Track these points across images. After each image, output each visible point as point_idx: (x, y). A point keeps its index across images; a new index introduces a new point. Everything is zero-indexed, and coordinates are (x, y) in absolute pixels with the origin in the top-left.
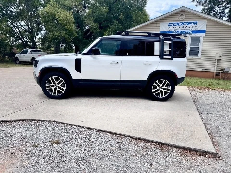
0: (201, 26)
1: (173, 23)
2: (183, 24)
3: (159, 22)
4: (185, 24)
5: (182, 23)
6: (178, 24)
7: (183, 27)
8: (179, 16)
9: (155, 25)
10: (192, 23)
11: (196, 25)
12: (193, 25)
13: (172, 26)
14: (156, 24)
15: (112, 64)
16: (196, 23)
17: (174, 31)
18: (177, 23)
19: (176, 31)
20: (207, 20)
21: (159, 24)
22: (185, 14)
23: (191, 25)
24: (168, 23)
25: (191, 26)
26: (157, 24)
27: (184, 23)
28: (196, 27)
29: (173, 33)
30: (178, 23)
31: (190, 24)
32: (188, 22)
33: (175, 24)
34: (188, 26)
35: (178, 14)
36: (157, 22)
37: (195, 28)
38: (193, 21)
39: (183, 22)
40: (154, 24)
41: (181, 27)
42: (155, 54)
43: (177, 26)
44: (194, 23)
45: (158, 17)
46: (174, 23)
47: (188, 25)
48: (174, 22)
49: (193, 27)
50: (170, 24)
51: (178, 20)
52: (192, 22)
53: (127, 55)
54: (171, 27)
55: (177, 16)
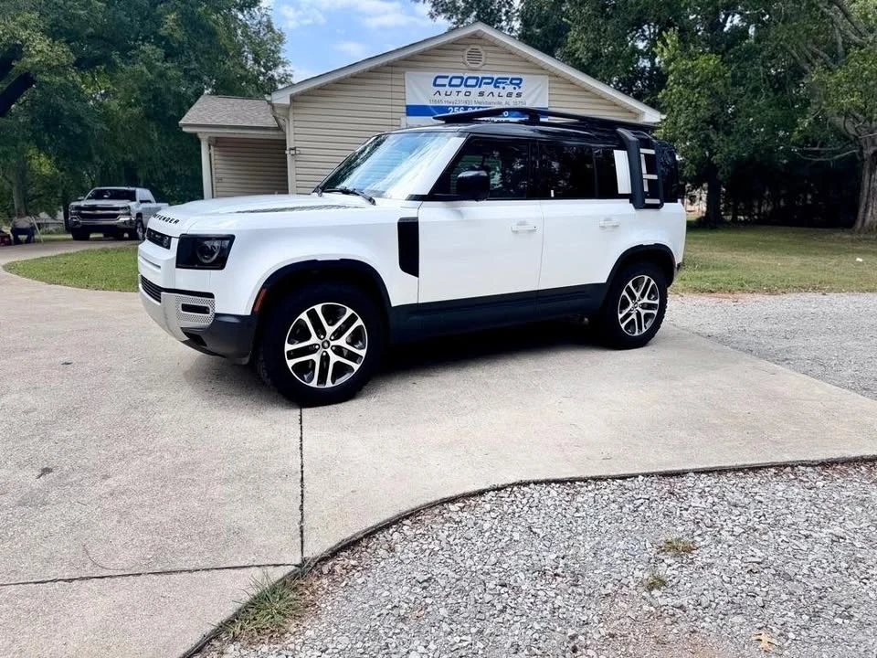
0: (533, 97)
1: (447, 77)
2: (479, 82)
3: (403, 70)
4: (485, 83)
5: (477, 78)
6: (464, 82)
7: (481, 94)
8: (466, 52)
9: (387, 79)
10: (508, 82)
11: (518, 90)
12: (510, 88)
13: (444, 85)
14: (389, 76)
15: (516, 232)
16: (518, 82)
17: (454, 107)
18: (462, 78)
19: (460, 107)
20: (550, 76)
21: (401, 76)
22: (485, 48)
23: (504, 88)
24: (432, 74)
25: (504, 93)
26: (394, 76)
27: (483, 78)
28: (519, 95)
29: (450, 114)
30: (465, 77)
31: (501, 85)
32: (496, 77)
33: (454, 82)
34: (496, 91)
35: (463, 47)
36: (395, 69)
37: (519, 99)
38: (510, 76)
39: (480, 75)
40: (385, 75)
41: (475, 91)
42: (620, 192)
43: (463, 89)
44: (514, 82)
45: (398, 50)
46: (451, 75)
47: (495, 86)
48: (451, 72)
49: (510, 95)
50: (438, 80)
51: (464, 66)
52: (507, 79)
53: (548, 197)
54: (442, 90)
55: (461, 53)
